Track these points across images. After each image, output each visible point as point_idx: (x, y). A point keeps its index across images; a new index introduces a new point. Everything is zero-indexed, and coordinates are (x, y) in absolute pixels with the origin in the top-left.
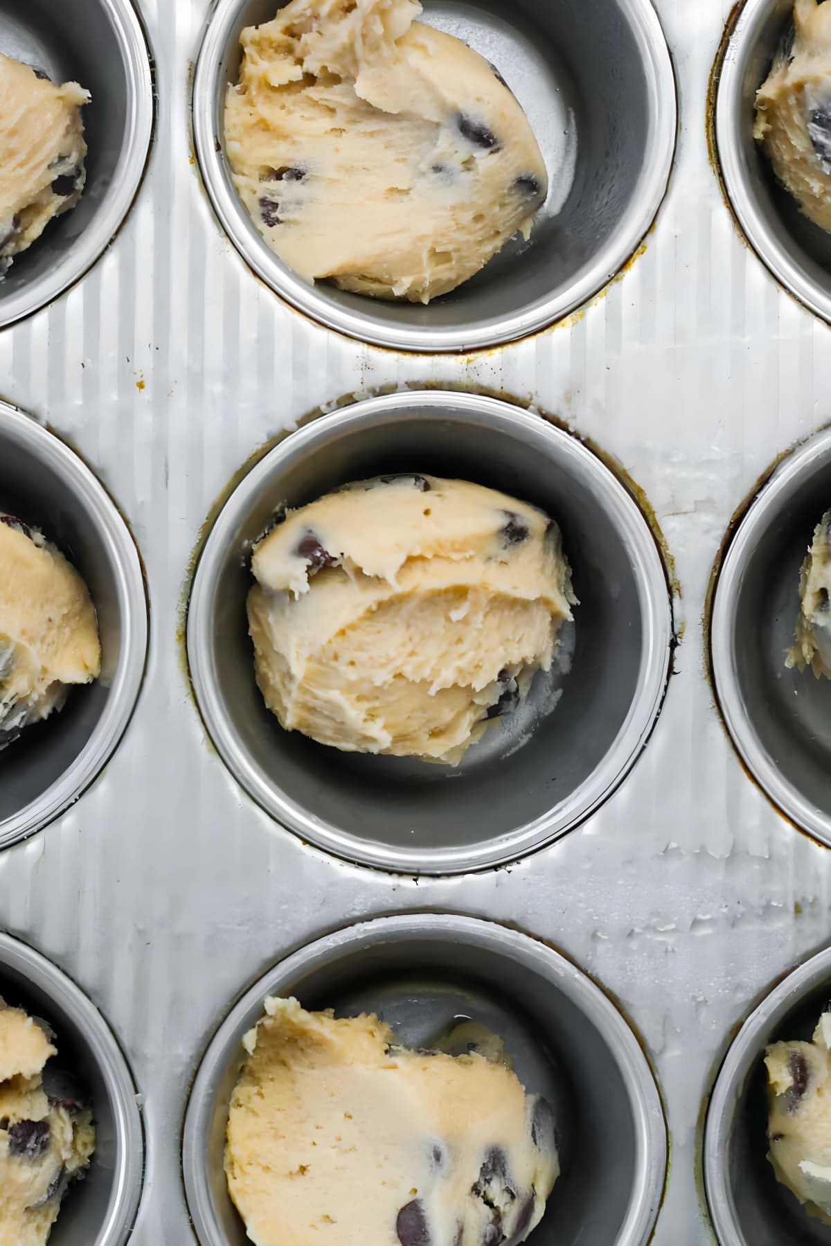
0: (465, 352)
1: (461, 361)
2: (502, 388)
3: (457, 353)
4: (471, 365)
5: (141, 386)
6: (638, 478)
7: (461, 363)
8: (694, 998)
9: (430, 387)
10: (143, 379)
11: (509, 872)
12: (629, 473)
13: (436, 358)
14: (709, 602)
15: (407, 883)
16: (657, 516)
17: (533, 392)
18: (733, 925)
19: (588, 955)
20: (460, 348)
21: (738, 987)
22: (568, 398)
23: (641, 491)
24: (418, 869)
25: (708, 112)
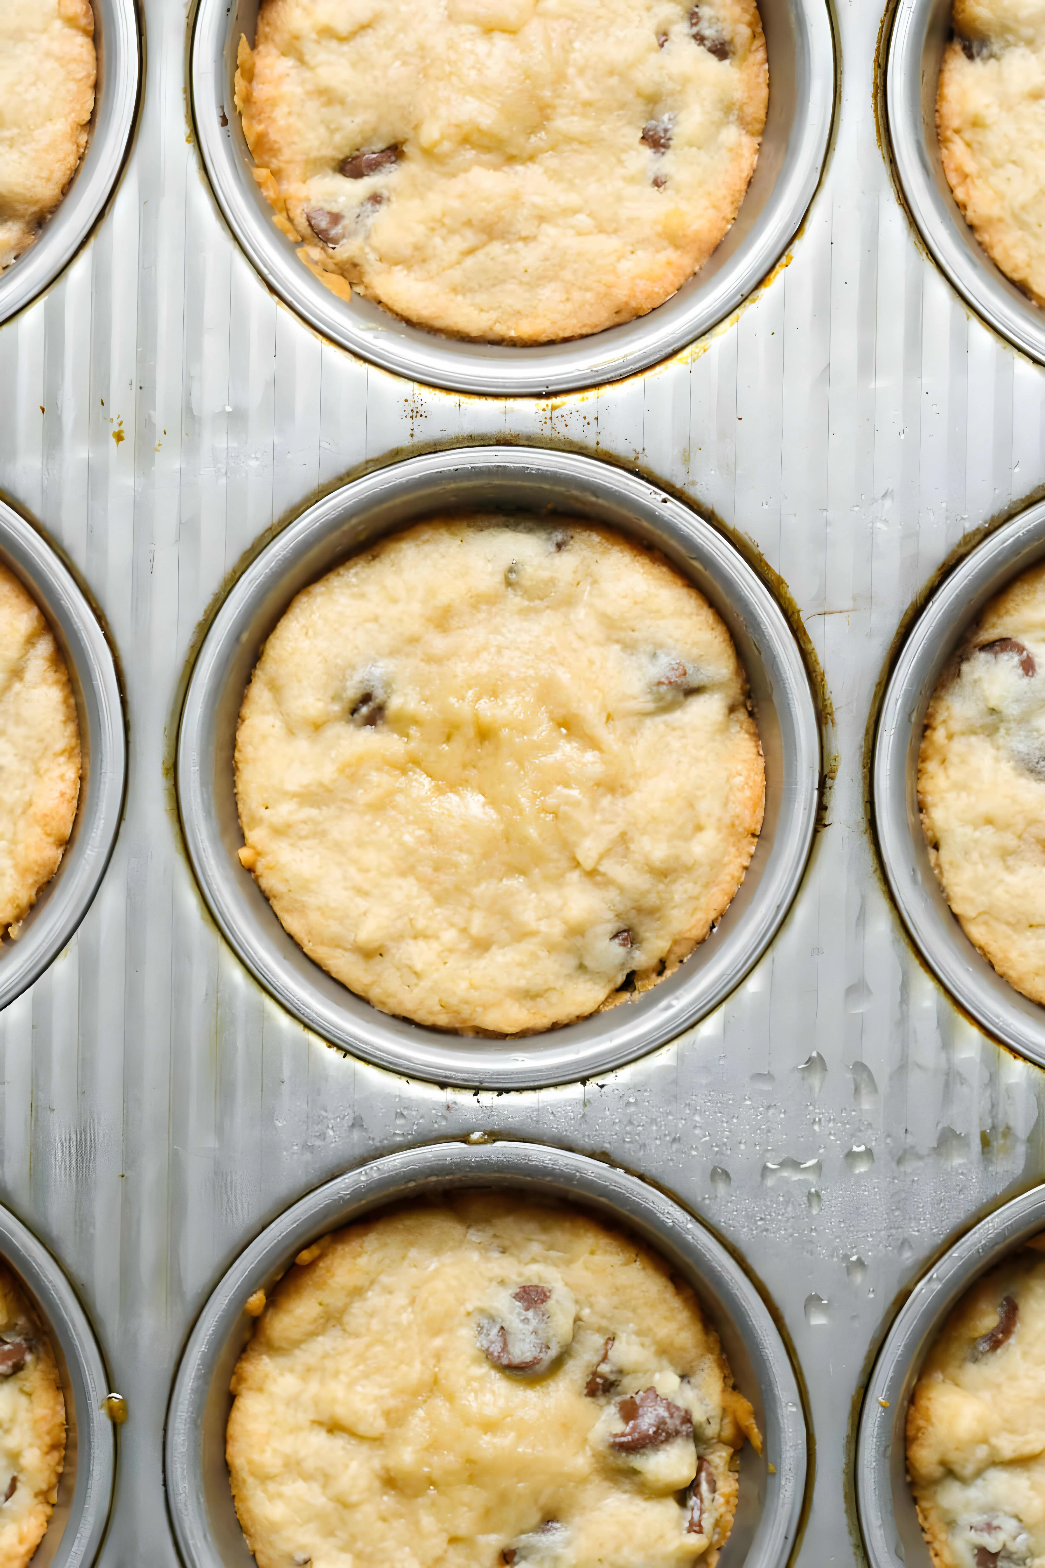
0: (549, 395)
1: (545, 407)
2: (598, 443)
3: (538, 396)
4: (556, 413)
5: (119, 437)
6: (777, 565)
7: (544, 410)
8: (846, 1257)
9: (502, 442)
10: (122, 427)
11: (602, 1086)
12: (765, 557)
13: (511, 403)
14: (871, 732)
15: (466, 1098)
16: (803, 616)
17: (640, 450)
18: (899, 1162)
19: (704, 1199)
20: (543, 390)
21: (905, 1243)
22: (686, 458)
23: (781, 581)
24: (481, 1082)
25: (876, 78)
